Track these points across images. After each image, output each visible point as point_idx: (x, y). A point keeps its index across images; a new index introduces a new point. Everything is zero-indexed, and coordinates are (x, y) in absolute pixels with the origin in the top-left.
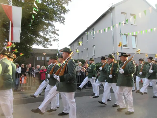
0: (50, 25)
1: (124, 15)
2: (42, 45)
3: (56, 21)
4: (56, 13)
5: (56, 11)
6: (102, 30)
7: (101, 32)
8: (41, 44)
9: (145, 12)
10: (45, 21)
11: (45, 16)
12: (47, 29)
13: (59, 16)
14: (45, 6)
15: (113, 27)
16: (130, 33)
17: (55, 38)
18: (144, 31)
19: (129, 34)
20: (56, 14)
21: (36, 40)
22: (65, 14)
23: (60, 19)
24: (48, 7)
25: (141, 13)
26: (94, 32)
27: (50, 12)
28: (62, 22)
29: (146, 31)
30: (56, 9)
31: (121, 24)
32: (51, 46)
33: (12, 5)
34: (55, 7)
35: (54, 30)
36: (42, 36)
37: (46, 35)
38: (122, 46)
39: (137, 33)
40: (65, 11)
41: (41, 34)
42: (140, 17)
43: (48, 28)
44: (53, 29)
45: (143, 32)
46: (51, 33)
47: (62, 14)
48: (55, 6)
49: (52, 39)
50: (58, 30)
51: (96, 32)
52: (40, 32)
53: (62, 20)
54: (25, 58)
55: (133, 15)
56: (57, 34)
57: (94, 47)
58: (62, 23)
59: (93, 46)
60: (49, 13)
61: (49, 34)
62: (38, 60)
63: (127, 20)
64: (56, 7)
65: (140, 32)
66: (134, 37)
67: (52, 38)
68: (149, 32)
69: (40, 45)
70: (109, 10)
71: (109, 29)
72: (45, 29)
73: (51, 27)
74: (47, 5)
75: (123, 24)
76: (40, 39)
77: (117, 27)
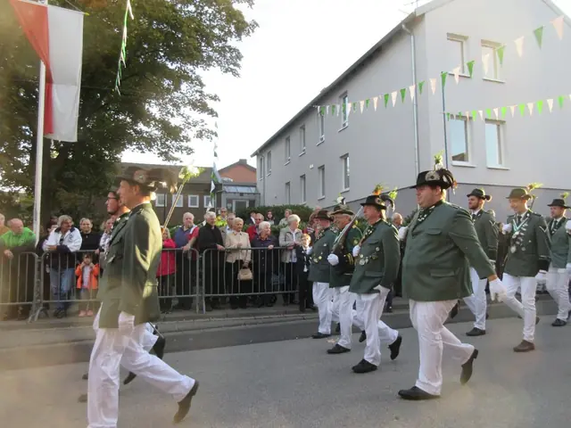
0: (187, 78)
1: (459, 44)
2: (155, 150)
3: (209, 65)
5: (208, 27)
6: (376, 100)
8: (151, 147)
9: (538, 34)
10: (169, 64)
11: (168, 46)
12: (176, 94)
13: (220, 45)
14: (167, 8)
15: (420, 88)
16: (481, 112)
17: (204, 127)
18: (530, 106)
19: (474, 119)
20: (208, 38)
21: (135, 131)
22: (243, 37)
23: (225, 56)
25: (522, 38)
26: (349, 106)
27: (185, 29)
28: (232, 66)
29: (539, 104)
30: (210, 20)
31: (447, 77)
32: (188, 154)
33: (49, 3)
34: (207, 12)
35: (199, 98)
36: (158, 116)
37: (172, 116)
38: (450, 158)
39: (504, 110)
40: (241, 27)
42: (520, 52)
43: (177, 88)
44: (197, 91)
45: (527, 106)
46: (189, 107)
47: (229, 39)
48: (206, 8)
49: (193, 128)
50: (215, 98)
51: (354, 105)
52: (149, 103)
53: (231, 60)
54: (93, 197)
55: (490, 42)
56: (212, 112)
57: (346, 159)
58: (232, 70)
59: (341, 157)
60: (183, 32)
61: (183, 110)
63: (470, 66)
64: (210, 11)
65: (516, 109)
66: (495, 126)
67: (194, 126)
68: (551, 107)
69: (147, 152)
70: (403, 26)
71: (403, 97)
72: (168, 91)
73: (191, 85)
74: (176, 5)
75: (457, 78)
76: (149, 130)
77: (433, 89)
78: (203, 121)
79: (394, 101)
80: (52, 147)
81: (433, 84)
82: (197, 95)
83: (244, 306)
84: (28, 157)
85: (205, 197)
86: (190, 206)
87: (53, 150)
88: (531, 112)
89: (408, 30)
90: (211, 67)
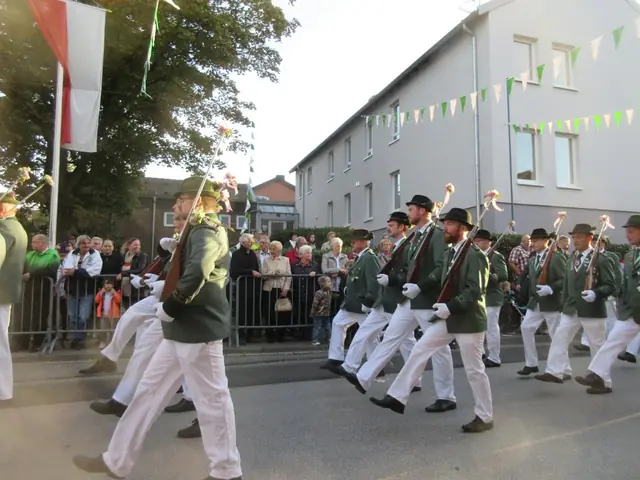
0: (220, 84)
1: (527, 46)
2: (182, 163)
3: (244, 69)
4: (243, 36)
5: (244, 26)
6: (432, 109)
7: (432, 117)
8: (179, 160)
9: (617, 35)
10: (199, 68)
11: (200, 47)
12: (207, 101)
13: (257, 47)
14: (198, 4)
15: (481, 94)
16: (550, 124)
17: (239, 139)
18: (607, 117)
19: (542, 128)
20: (243, 38)
21: (161, 142)
22: (283, 37)
23: (262, 59)
24: (214, 7)
25: (600, 38)
26: (402, 116)
27: (218, 27)
28: (269, 71)
29: (618, 116)
30: (246, 19)
31: (513, 84)
32: (219, 169)
34: (242, 9)
35: (232, 106)
36: (186, 126)
37: (203, 125)
38: (515, 176)
39: (577, 122)
40: (280, 25)
41: (182, 118)
42: (595, 54)
43: (208, 95)
44: (230, 98)
45: (603, 120)
46: (221, 116)
47: (267, 39)
48: (242, 5)
50: (250, 106)
51: (407, 115)
52: (177, 111)
53: (269, 63)
54: (113, 215)
55: (567, 46)
56: (246, 122)
57: (396, 176)
58: (270, 75)
59: (392, 174)
60: (216, 32)
61: (215, 119)
62: (166, 224)
63: (540, 70)
64: (246, 8)
65: (590, 120)
66: (565, 140)
69: (174, 166)
70: (464, 26)
71: (463, 104)
72: (198, 97)
73: (225, 92)
74: (208, 2)
75: (524, 85)
76: (177, 141)
77: (498, 97)
78: (236, 132)
79: (453, 112)
80: (69, 159)
81: (498, 91)
82: (231, 102)
83: (281, 340)
84: (42, 170)
85: (238, 217)
87: (70, 162)
88: (608, 124)
89: (470, 32)
90: (247, 71)
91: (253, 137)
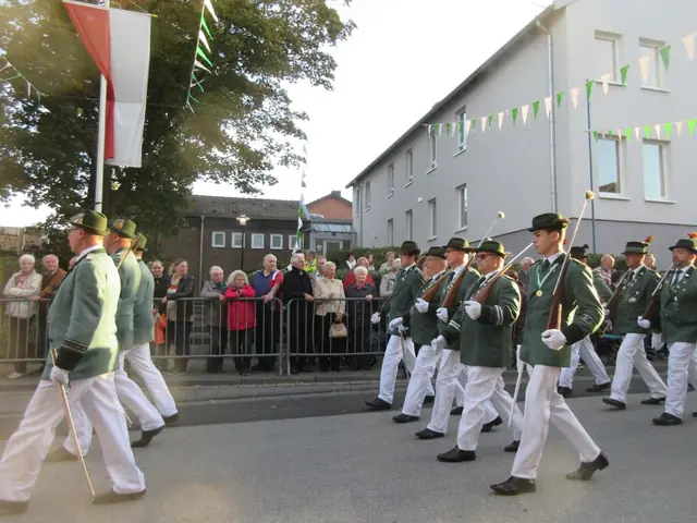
0: (270, 93)
1: (610, 43)
2: (231, 180)
3: (297, 77)
5: (295, 29)
6: (501, 115)
7: (500, 126)
8: (227, 176)
10: (248, 76)
11: (249, 54)
12: (257, 112)
13: (310, 52)
14: (244, 6)
15: (558, 100)
16: (637, 130)
17: (291, 152)
19: (628, 134)
20: (294, 42)
21: (208, 157)
22: (338, 41)
23: (315, 65)
24: (263, 11)
25: (694, 35)
26: (467, 124)
27: (268, 33)
28: (323, 78)
30: (298, 22)
31: (594, 85)
32: (271, 184)
33: (111, 5)
34: (294, 12)
35: (284, 117)
36: (235, 140)
37: (253, 138)
38: (596, 187)
39: (668, 126)
40: (336, 29)
41: (231, 131)
42: (691, 53)
43: (258, 104)
44: (281, 108)
46: (272, 128)
47: (320, 44)
48: (294, 7)
49: (276, 153)
50: (303, 116)
51: (474, 122)
52: (225, 123)
53: (323, 70)
54: (159, 235)
55: (657, 42)
56: (299, 134)
57: (463, 191)
58: (324, 82)
59: (458, 188)
60: (265, 37)
61: (264, 129)
62: (214, 245)
63: (624, 71)
64: (298, 10)
65: (685, 127)
66: (656, 147)
67: (278, 150)
69: (222, 182)
70: (538, 23)
71: (536, 113)
72: (248, 108)
73: (275, 101)
74: (258, 4)
75: (606, 88)
76: (225, 156)
77: (575, 102)
78: (288, 144)
79: (525, 118)
80: (114, 177)
81: (576, 95)
82: (282, 113)
83: (336, 369)
84: (86, 189)
85: (290, 237)
86: (272, 247)
87: (114, 180)
89: (543, 28)
90: (299, 79)
91: (305, 150)
